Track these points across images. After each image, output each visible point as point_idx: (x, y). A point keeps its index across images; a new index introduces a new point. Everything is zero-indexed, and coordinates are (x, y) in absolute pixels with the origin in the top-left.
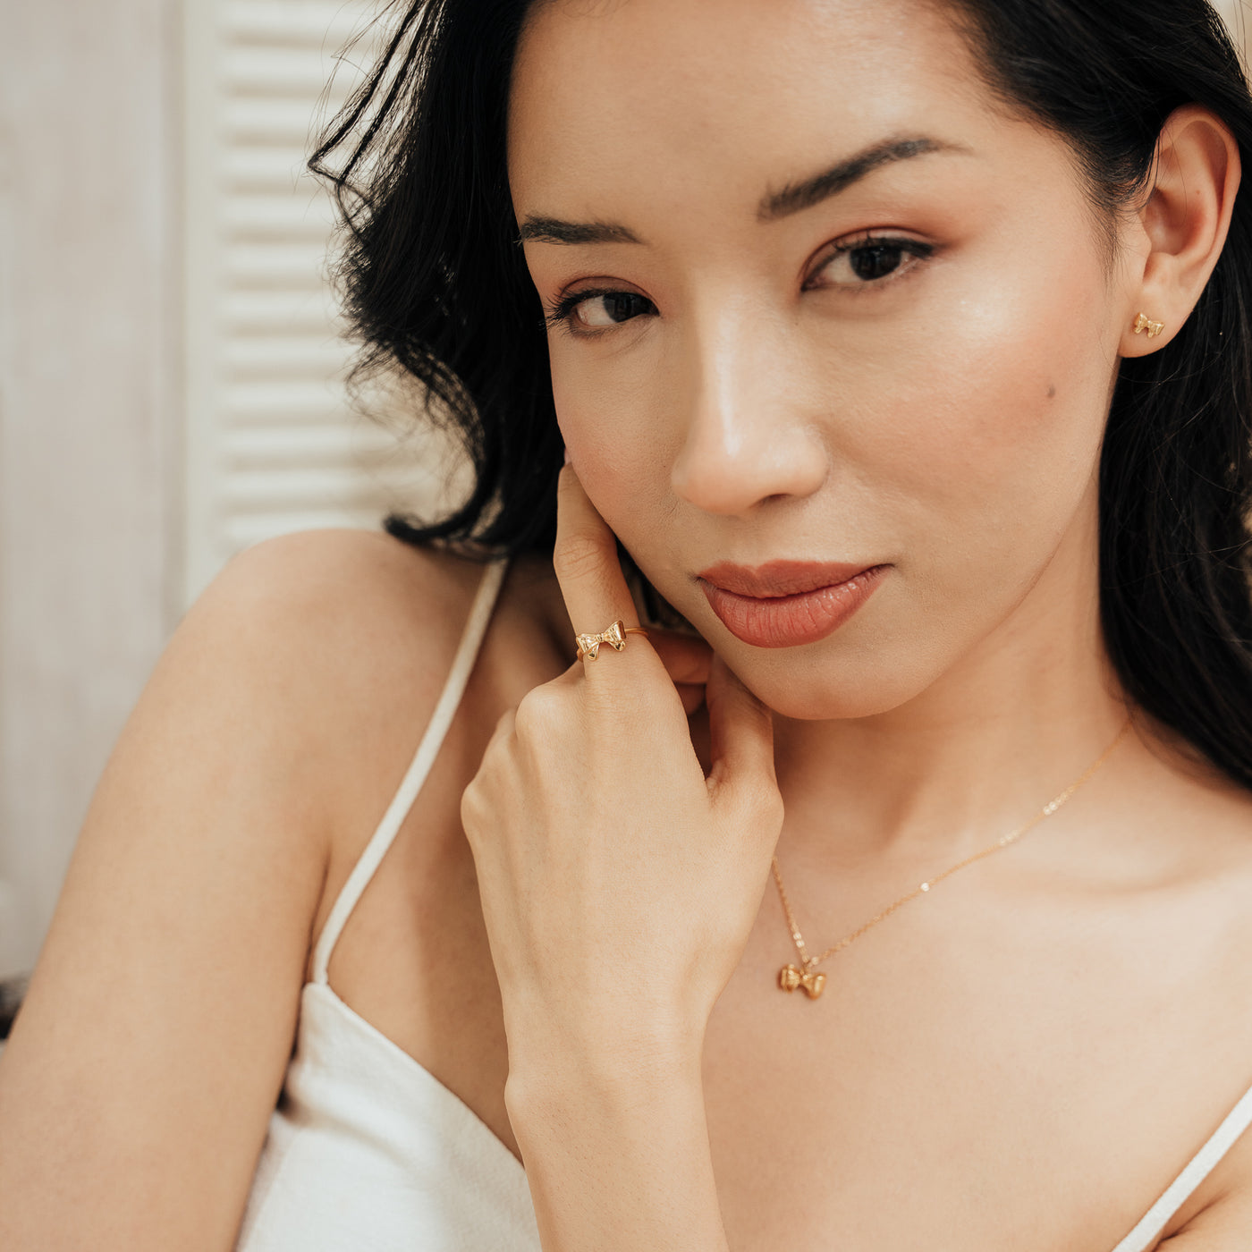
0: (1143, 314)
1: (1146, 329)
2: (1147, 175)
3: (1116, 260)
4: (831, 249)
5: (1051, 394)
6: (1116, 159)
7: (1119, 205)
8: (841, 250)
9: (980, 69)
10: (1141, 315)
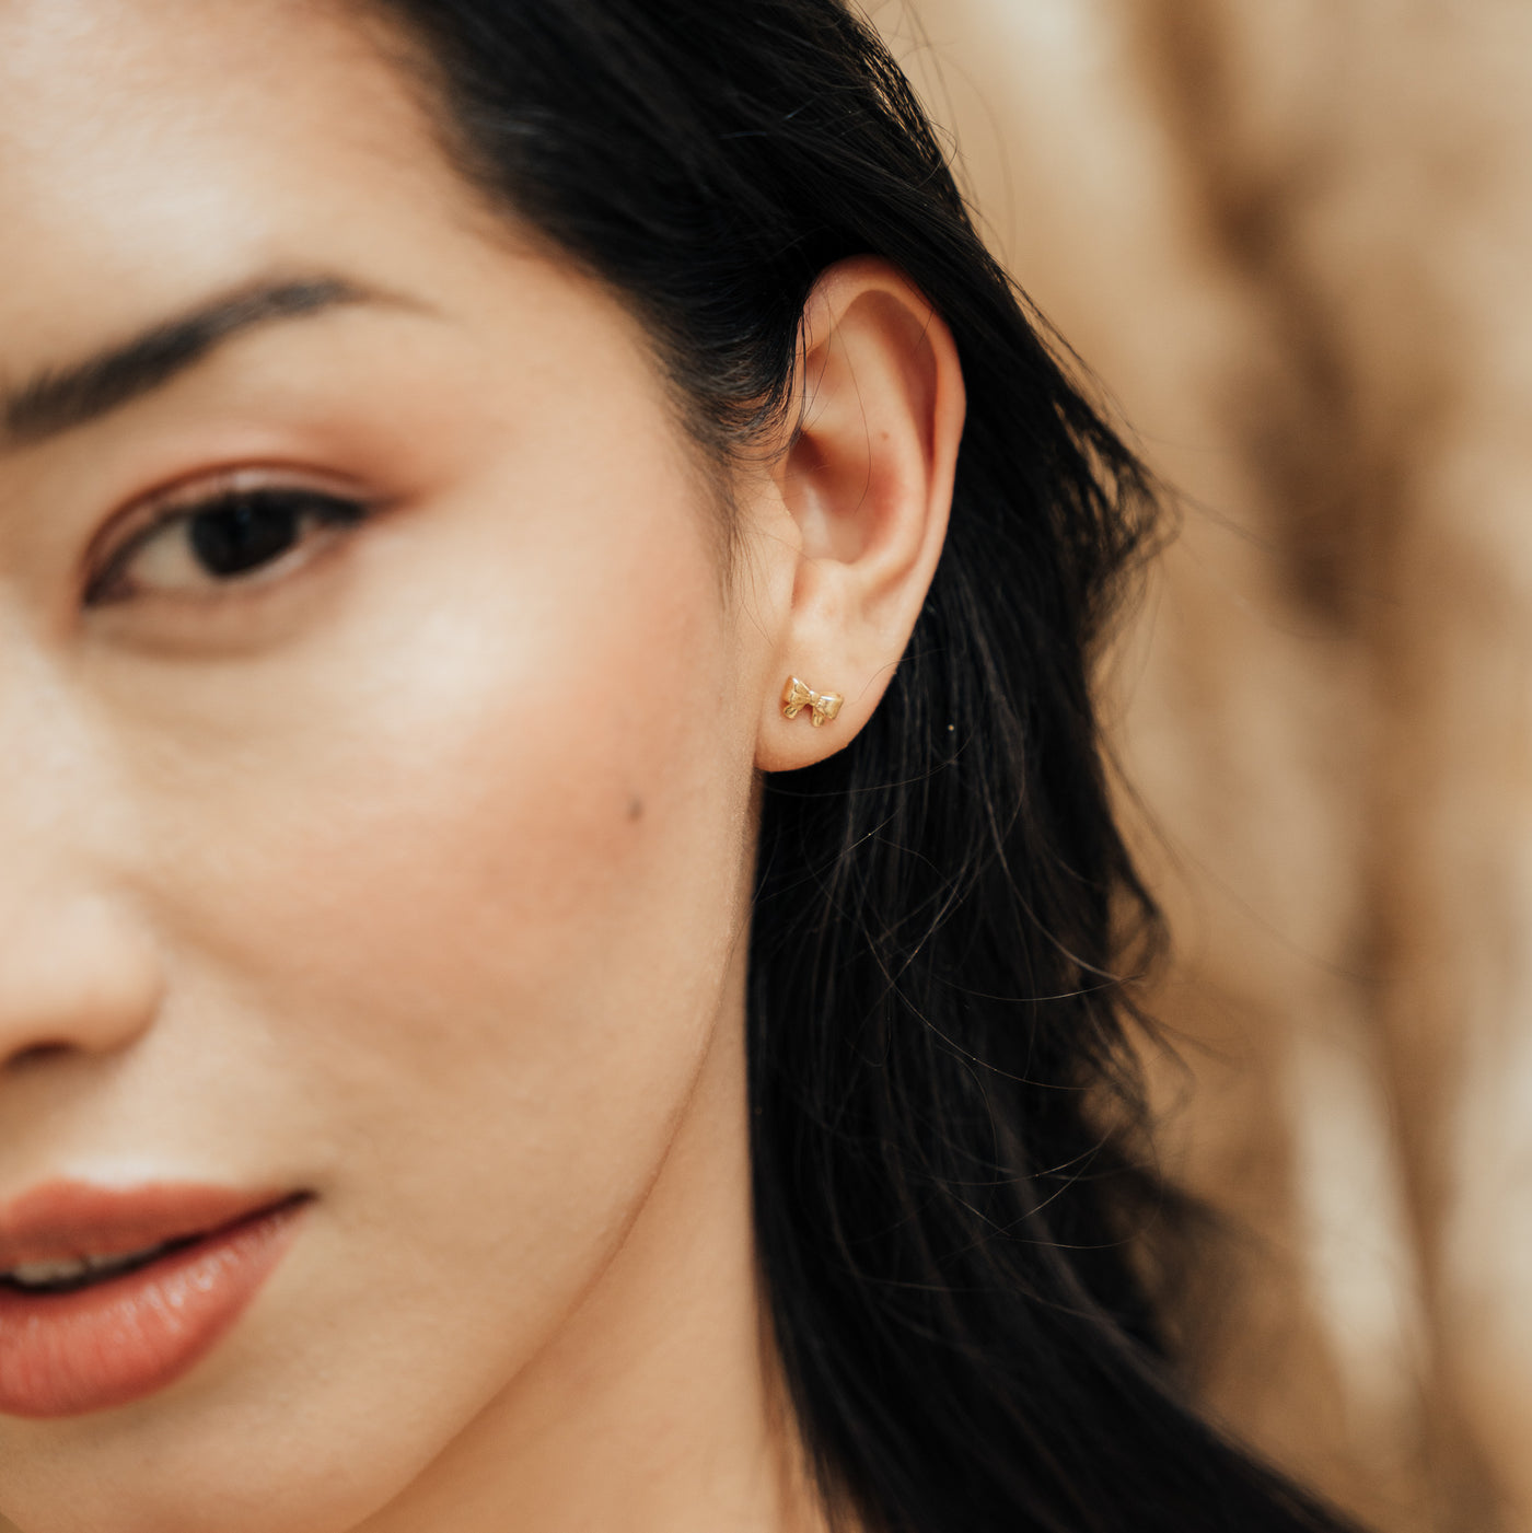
0: (798, 679)
1: (808, 708)
2: (786, 390)
3: (738, 557)
4: (144, 515)
5: (636, 812)
6: (723, 350)
7: (736, 445)
8: (167, 519)
9: (443, 144)
10: (796, 681)
